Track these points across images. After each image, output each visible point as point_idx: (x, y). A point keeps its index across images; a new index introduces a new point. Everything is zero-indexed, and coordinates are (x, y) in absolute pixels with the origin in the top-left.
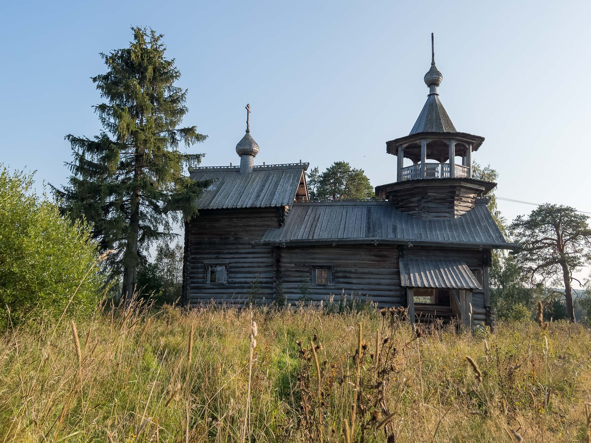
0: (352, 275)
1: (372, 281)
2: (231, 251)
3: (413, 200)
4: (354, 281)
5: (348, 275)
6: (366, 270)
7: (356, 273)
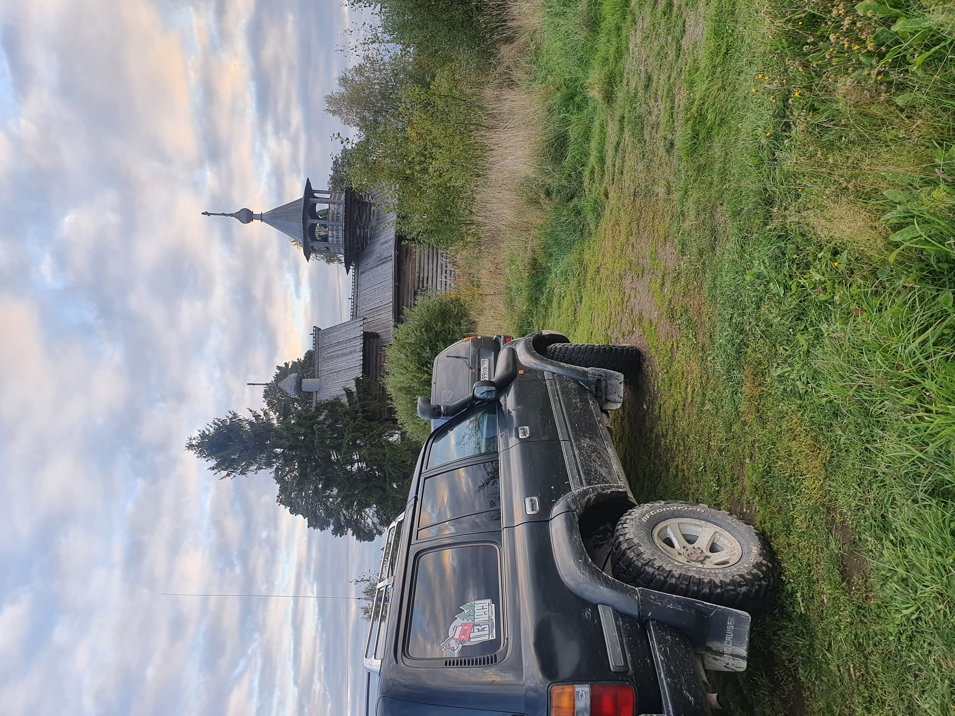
0: (421, 276)
1: (426, 261)
3: (358, 233)
4: (426, 275)
5: (421, 279)
6: (417, 265)
7: (419, 273)
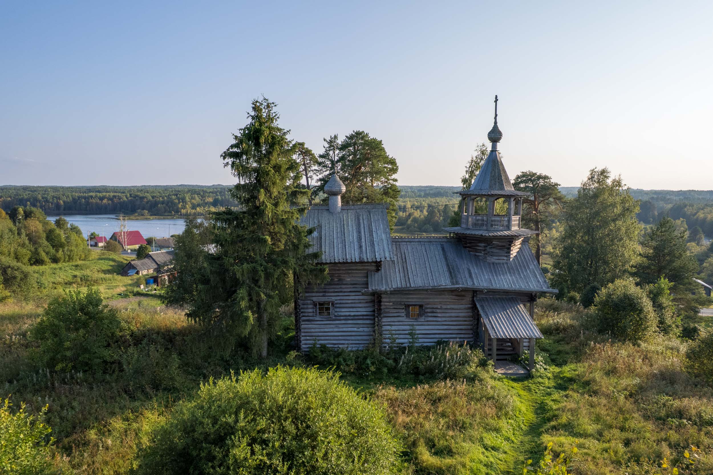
2: (336, 290)
4: (439, 315)
6: (448, 307)
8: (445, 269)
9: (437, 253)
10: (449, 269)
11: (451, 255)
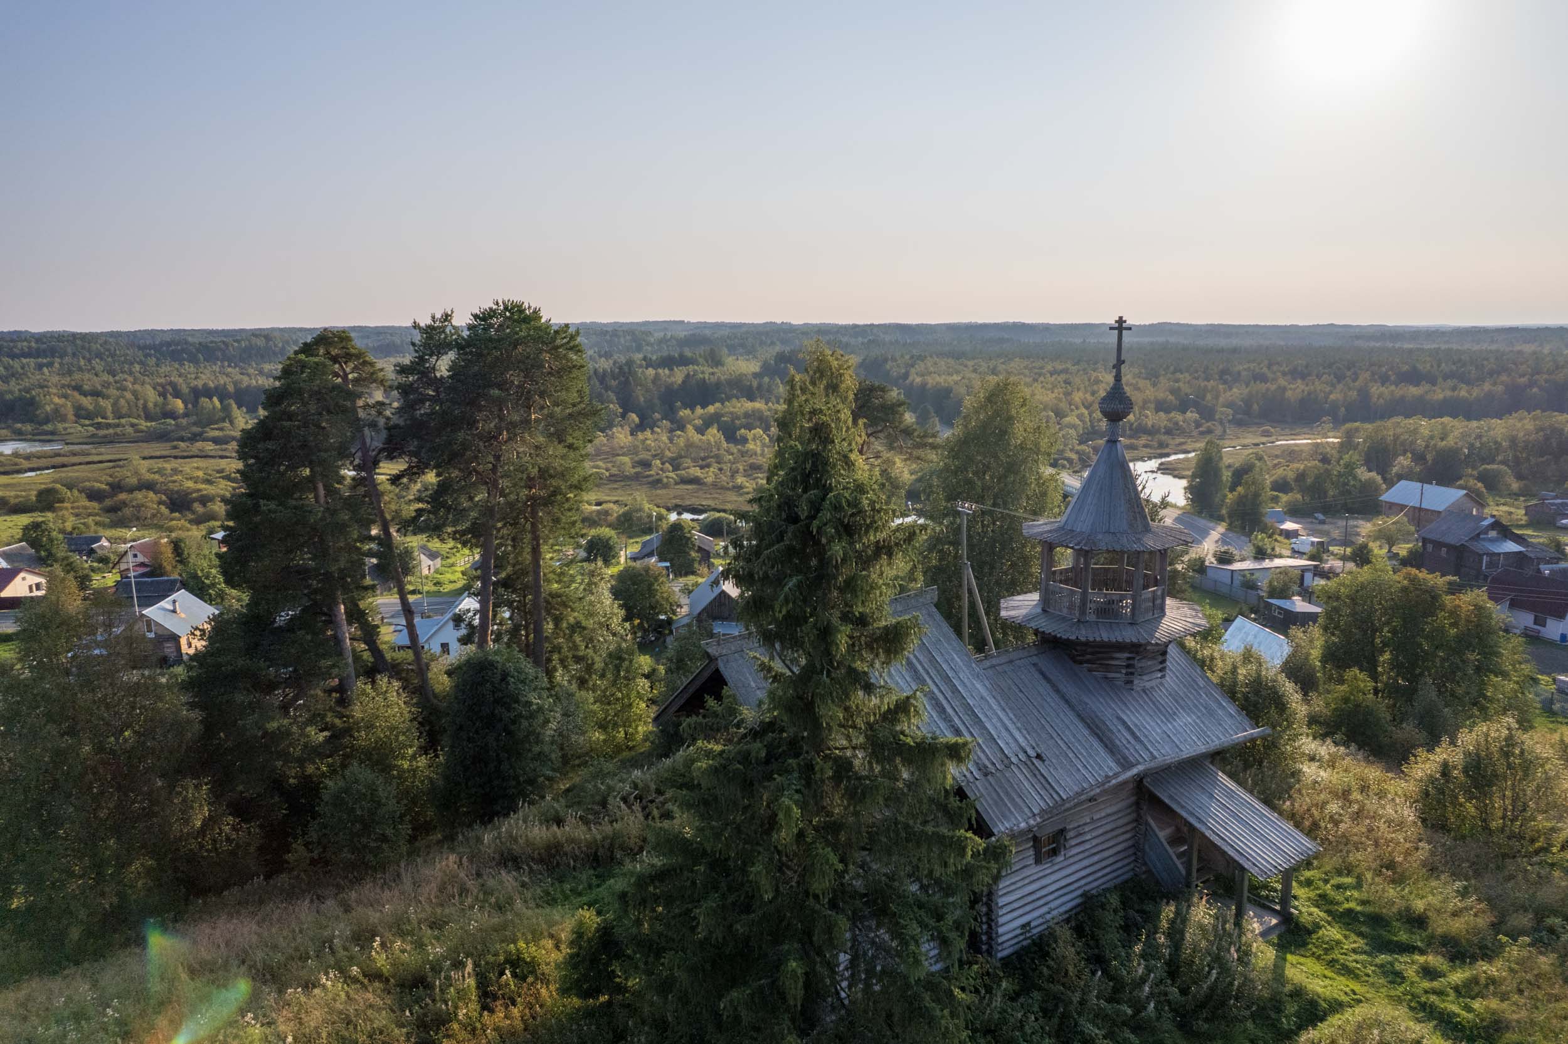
0: (1086, 829)
5: (1081, 830)
7: (1091, 822)
8: (1086, 732)
9: (1041, 690)
10: (1089, 727)
11: (1070, 690)
